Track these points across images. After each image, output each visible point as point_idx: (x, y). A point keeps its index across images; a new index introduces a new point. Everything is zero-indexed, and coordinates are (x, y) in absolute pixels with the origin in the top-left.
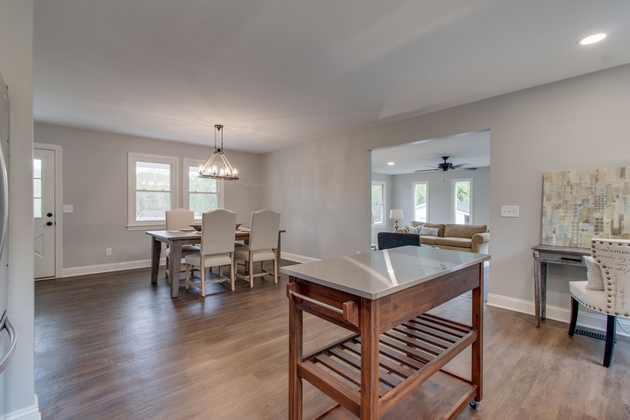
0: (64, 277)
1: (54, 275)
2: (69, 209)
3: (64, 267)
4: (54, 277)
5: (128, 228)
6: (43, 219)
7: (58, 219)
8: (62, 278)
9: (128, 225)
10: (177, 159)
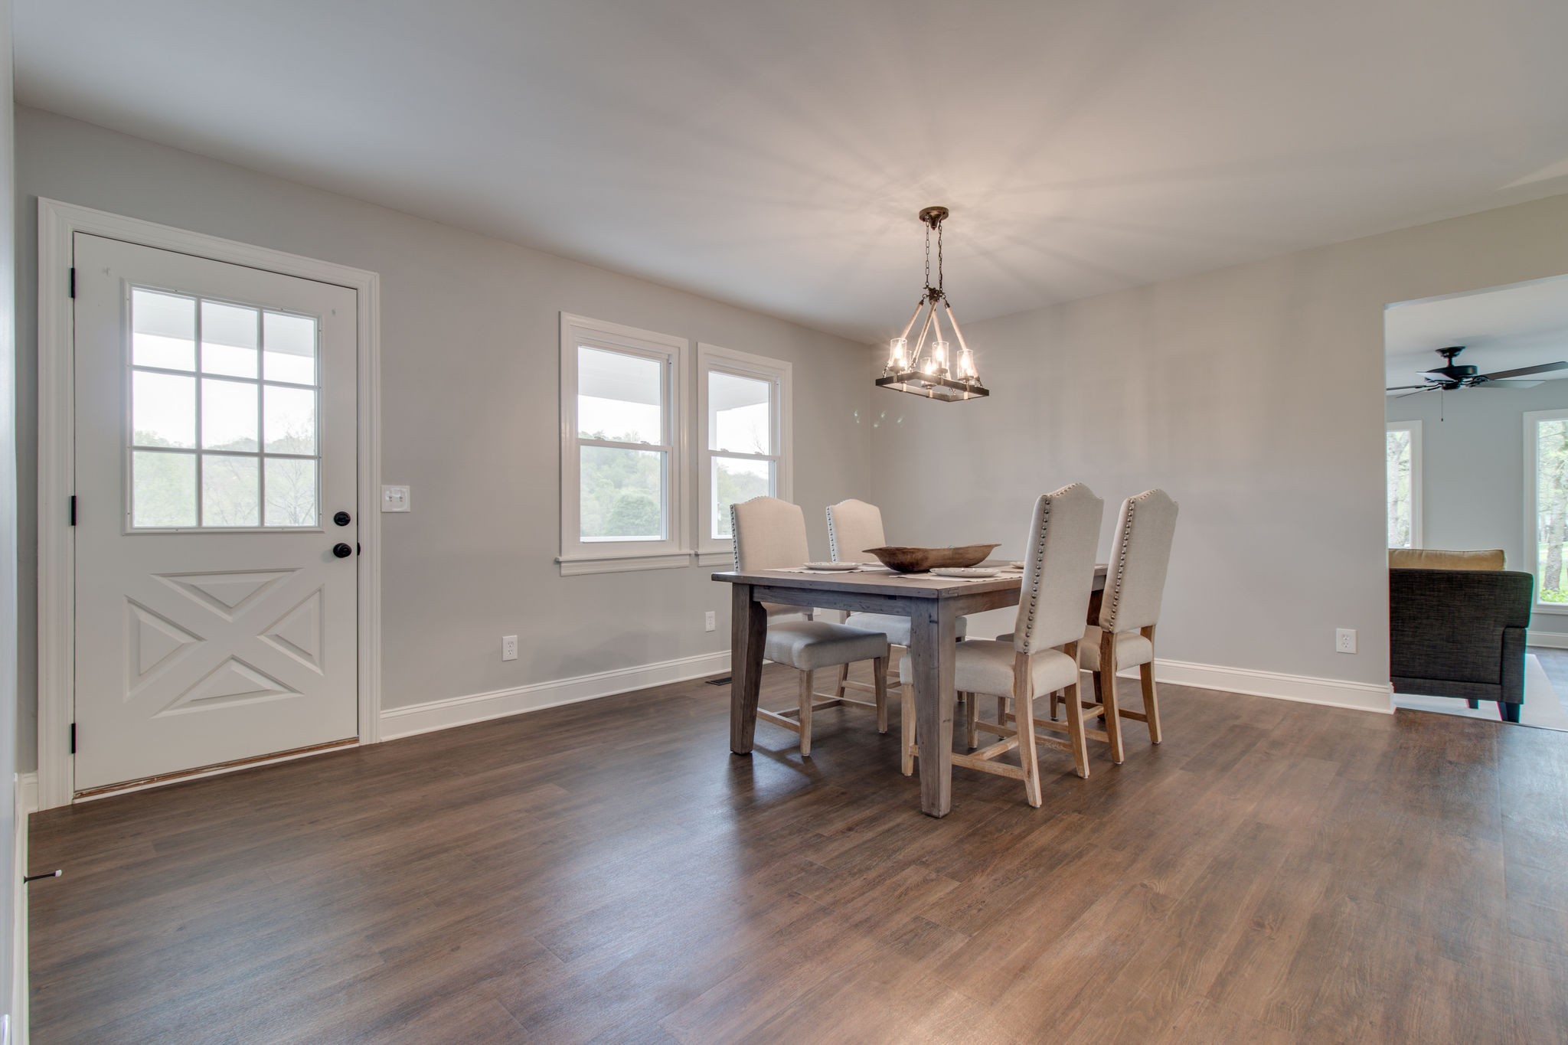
0: (385, 739)
1: (356, 735)
2: (398, 497)
3: (384, 706)
4: (356, 740)
5: (560, 567)
6: (322, 532)
7: (368, 533)
8: (382, 745)
9: (560, 554)
10: (684, 343)
